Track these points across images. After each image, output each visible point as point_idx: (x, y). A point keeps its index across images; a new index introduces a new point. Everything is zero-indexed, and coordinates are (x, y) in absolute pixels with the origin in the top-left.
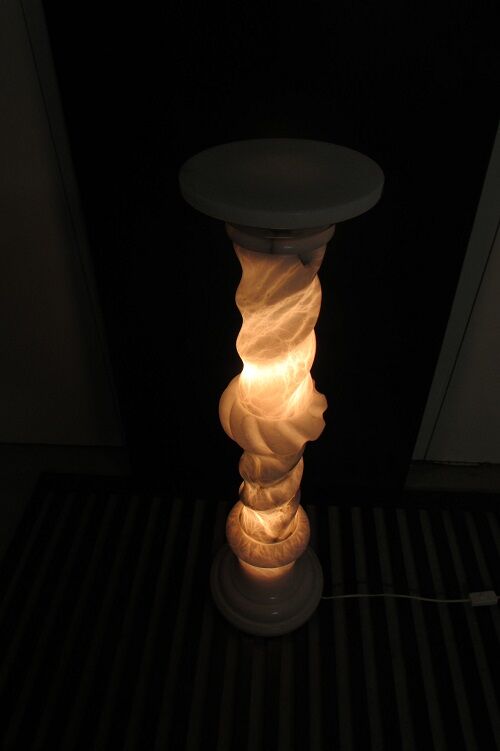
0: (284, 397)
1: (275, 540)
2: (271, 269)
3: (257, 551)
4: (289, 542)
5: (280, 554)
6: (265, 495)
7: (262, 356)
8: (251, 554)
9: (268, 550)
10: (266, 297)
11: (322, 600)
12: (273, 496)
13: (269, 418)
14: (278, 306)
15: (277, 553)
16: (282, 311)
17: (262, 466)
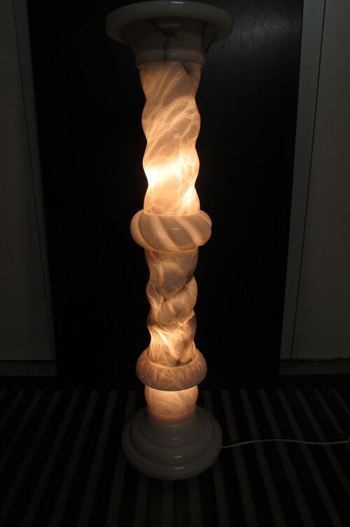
0: (178, 192)
1: (178, 363)
2: (166, 75)
3: (163, 375)
4: (189, 366)
5: (183, 376)
6: (167, 308)
7: (161, 154)
8: (158, 378)
9: (172, 373)
10: (162, 99)
11: (222, 450)
12: (175, 307)
13: (168, 214)
14: (172, 108)
15: (181, 375)
16: (174, 114)
17: (165, 273)
